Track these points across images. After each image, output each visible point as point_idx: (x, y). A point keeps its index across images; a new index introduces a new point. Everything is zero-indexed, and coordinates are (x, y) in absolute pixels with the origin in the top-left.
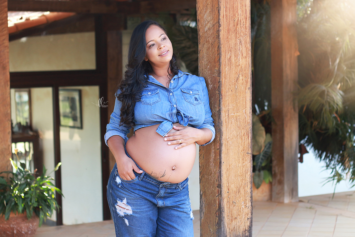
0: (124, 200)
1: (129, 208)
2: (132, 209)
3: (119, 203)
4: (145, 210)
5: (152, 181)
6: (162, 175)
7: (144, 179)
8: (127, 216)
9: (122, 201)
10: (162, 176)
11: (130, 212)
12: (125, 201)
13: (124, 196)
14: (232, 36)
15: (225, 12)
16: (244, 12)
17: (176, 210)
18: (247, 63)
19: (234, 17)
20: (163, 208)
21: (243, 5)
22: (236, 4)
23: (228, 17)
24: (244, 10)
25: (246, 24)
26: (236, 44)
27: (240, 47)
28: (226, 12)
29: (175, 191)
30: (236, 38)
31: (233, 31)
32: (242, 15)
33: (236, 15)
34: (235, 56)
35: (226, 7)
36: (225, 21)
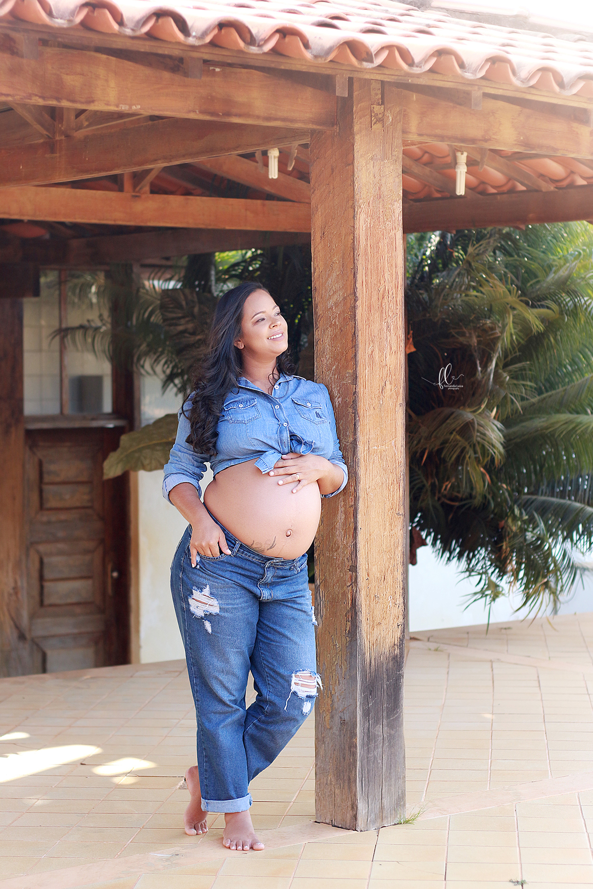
0: (204, 590)
1: (215, 602)
2: (219, 603)
3: (196, 594)
4: (240, 605)
5: (253, 558)
6: (271, 545)
7: (239, 555)
8: (209, 617)
9: (202, 591)
10: (271, 548)
11: (215, 610)
12: (207, 591)
13: (205, 581)
14: (376, 316)
15: (364, 276)
16: (394, 276)
17: (289, 607)
18: (399, 363)
19: (379, 284)
20: (268, 602)
21: (392, 265)
22: (382, 263)
23: (370, 285)
24: (394, 273)
25: (396, 297)
26: (381, 330)
27: (388, 335)
28: (366, 276)
29: (289, 574)
30: (381, 320)
31: (377, 308)
32: (391, 282)
33: (382, 282)
34: (379, 350)
35: (367, 269)
36: (365, 291)
